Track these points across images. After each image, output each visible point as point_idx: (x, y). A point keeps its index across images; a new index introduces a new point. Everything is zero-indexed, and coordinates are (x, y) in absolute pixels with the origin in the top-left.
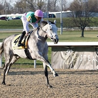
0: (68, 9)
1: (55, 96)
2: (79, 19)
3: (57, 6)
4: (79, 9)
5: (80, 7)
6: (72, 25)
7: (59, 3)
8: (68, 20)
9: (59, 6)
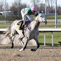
0: (10, 10)
1: (2, 59)
2: (15, 16)
3: (3, 8)
4: (16, 10)
5: (16, 9)
6: (12, 19)
7: (4, 7)
8: (9, 16)
9: (4, 8)
